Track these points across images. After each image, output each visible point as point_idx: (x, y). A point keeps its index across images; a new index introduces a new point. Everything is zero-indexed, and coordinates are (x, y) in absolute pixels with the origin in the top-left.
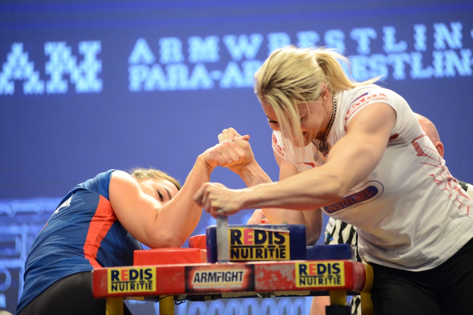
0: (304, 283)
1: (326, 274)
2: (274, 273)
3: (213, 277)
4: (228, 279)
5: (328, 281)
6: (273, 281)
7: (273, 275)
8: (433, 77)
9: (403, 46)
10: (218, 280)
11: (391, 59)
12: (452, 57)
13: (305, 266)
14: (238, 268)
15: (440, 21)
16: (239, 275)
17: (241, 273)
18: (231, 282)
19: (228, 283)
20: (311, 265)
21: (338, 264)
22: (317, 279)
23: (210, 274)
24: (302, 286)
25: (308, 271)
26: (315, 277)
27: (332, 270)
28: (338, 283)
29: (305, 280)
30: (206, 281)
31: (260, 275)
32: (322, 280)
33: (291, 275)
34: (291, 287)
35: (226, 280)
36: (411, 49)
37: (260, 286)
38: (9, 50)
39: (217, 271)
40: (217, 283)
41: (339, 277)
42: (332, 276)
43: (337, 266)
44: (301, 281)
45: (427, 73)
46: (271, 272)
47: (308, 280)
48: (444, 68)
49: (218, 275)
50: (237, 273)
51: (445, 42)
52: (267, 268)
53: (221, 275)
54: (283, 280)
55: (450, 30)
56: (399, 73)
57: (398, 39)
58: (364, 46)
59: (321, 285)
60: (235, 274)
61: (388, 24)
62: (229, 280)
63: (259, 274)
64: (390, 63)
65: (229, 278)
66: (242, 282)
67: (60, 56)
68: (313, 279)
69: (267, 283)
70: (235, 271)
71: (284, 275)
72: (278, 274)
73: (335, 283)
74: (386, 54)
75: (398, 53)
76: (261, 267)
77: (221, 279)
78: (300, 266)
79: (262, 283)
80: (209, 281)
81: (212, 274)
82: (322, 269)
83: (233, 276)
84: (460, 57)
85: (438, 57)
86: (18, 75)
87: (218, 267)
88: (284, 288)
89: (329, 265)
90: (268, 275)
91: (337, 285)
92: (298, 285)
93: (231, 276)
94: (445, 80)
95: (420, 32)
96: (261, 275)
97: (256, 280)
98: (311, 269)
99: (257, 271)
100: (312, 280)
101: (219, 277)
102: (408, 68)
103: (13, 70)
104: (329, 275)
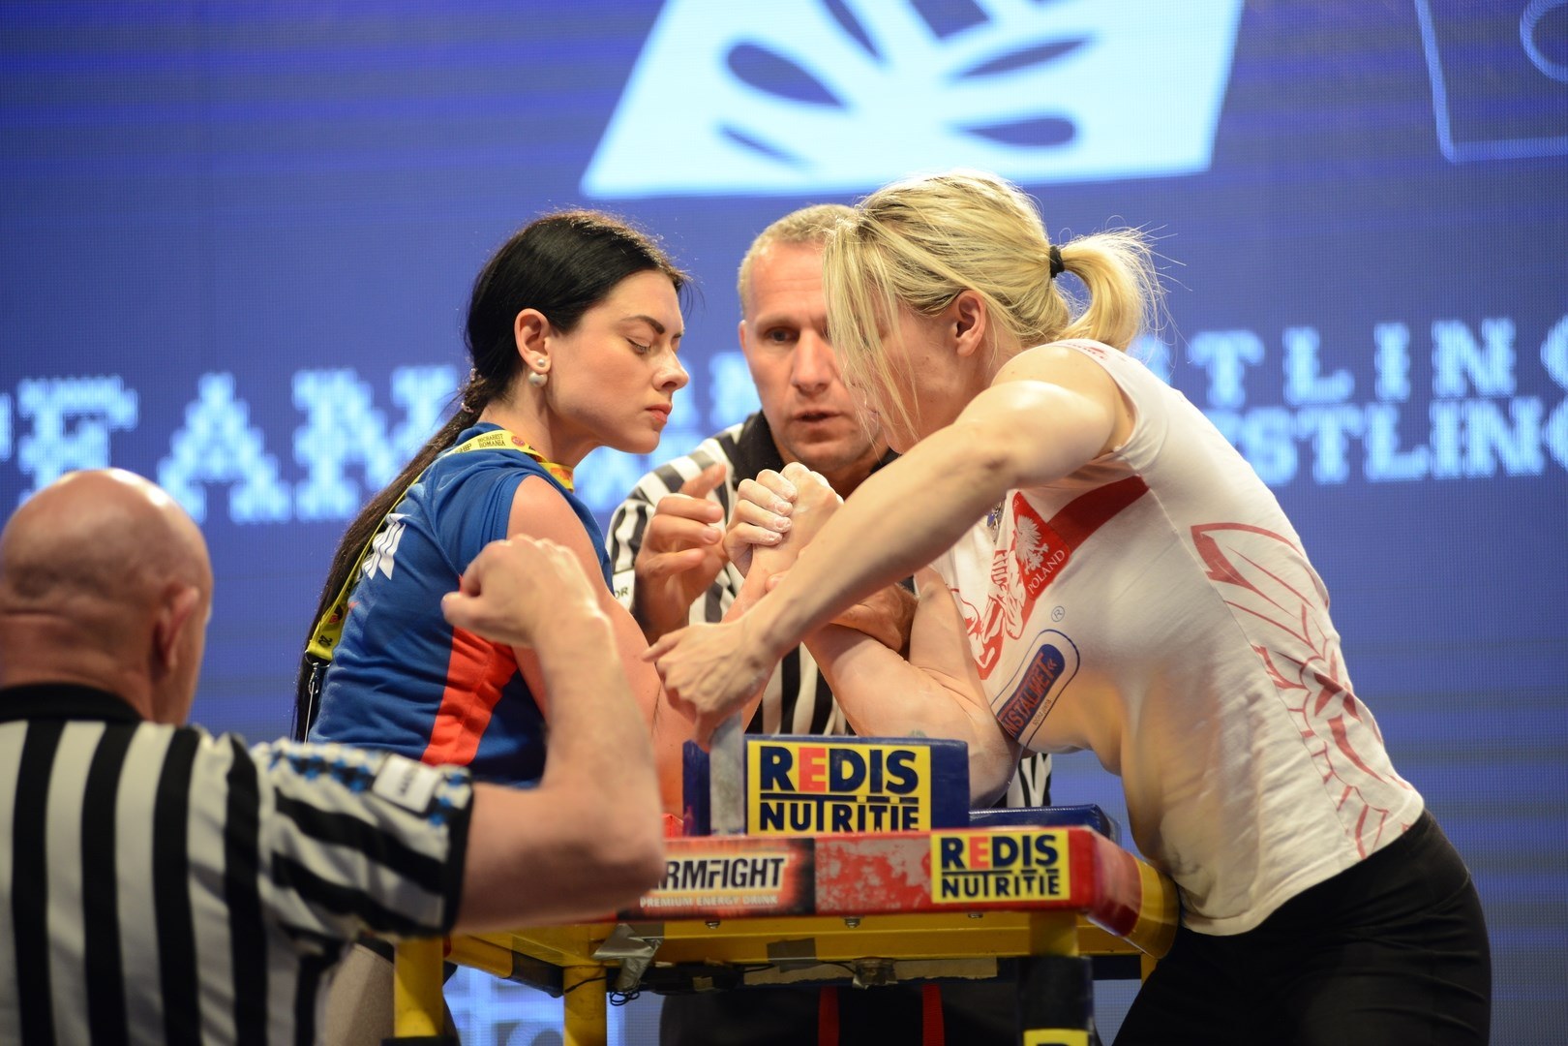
0: (955, 893)
1: (1018, 866)
2: (870, 864)
3: (697, 873)
4: (739, 880)
5: (1023, 885)
6: (866, 885)
7: (867, 870)
8: (1429, 478)
9: (1341, 385)
10: (711, 884)
11: (1306, 422)
12: (1484, 421)
13: (959, 843)
14: (769, 850)
15: (1449, 315)
16: (771, 867)
17: (777, 862)
18: (748, 889)
19: (740, 890)
20: (974, 841)
21: (1052, 838)
22: (992, 879)
23: (689, 865)
24: (950, 899)
25: (965, 857)
26: (986, 874)
27: (1035, 854)
28: (1051, 892)
29: (956, 881)
30: (675, 885)
31: (829, 869)
32: (1007, 881)
33: (920, 869)
34: (917, 902)
35: (734, 884)
36: (1365, 394)
37: (831, 900)
38: (192, 394)
39: (708, 857)
40: (707, 890)
41: (1053, 875)
42: (1034, 871)
43: (1048, 843)
44: (945, 885)
45: (1414, 465)
46: (862, 861)
47: (966, 882)
48: (1463, 451)
49: (710, 868)
50: (765, 862)
51: (1466, 375)
52: (852, 850)
53: (720, 868)
54: (897, 884)
55: (1481, 343)
56: (1331, 464)
57: (1327, 364)
58: (1227, 384)
59: (1003, 898)
60: (759, 867)
61: (1300, 321)
62: (743, 884)
63: (827, 864)
64: (1303, 435)
65: (744, 875)
66: (780, 887)
67: (338, 410)
68: (981, 879)
69: (847, 892)
70: (760, 858)
71: (898, 871)
72: (882, 865)
73: (1042, 891)
74: (1293, 410)
75: (1327, 405)
76: (833, 845)
77: (718, 880)
78: (945, 842)
79: (836, 892)
80: (684, 886)
81: (695, 866)
82: (1005, 851)
83: (754, 871)
84: (1510, 421)
85: (1444, 420)
86: (217, 466)
87: (712, 847)
88: (897, 905)
89: (1026, 839)
90: (854, 867)
91: (1047, 897)
92: (937, 897)
93: (748, 870)
94: (1464, 486)
95: (1392, 346)
96: (834, 869)
97: (817, 881)
98: (976, 852)
99: (821, 857)
100: (976, 881)
101: (713, 874)
102: (1356, 450)
103: (204, 454)
104: (1027, 868)
